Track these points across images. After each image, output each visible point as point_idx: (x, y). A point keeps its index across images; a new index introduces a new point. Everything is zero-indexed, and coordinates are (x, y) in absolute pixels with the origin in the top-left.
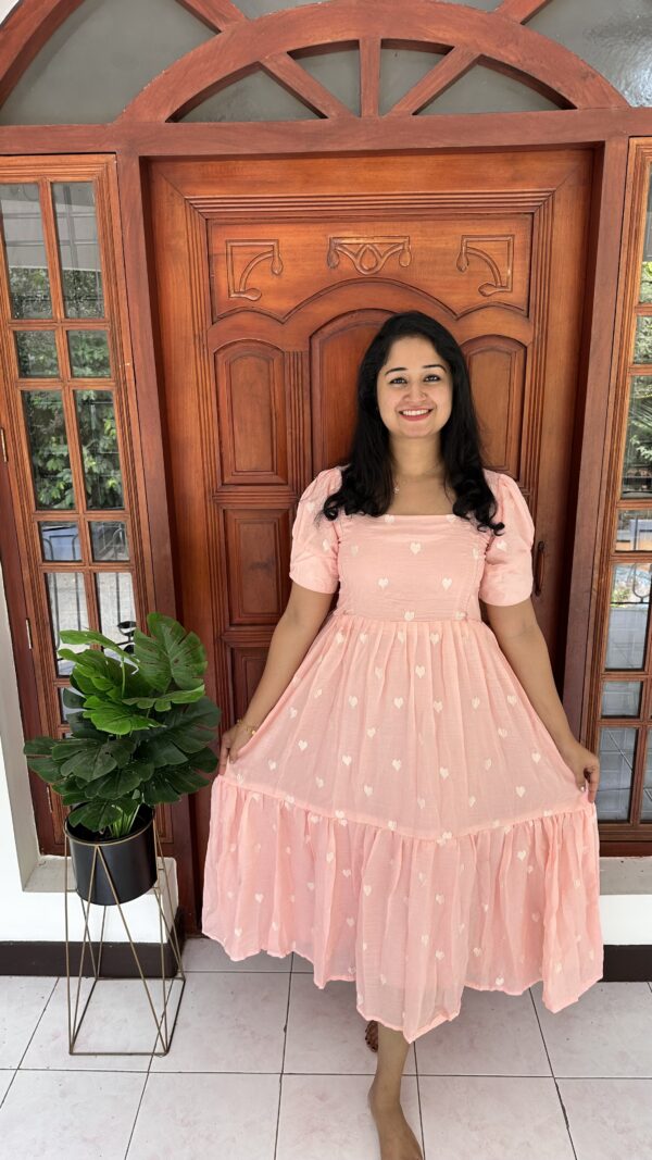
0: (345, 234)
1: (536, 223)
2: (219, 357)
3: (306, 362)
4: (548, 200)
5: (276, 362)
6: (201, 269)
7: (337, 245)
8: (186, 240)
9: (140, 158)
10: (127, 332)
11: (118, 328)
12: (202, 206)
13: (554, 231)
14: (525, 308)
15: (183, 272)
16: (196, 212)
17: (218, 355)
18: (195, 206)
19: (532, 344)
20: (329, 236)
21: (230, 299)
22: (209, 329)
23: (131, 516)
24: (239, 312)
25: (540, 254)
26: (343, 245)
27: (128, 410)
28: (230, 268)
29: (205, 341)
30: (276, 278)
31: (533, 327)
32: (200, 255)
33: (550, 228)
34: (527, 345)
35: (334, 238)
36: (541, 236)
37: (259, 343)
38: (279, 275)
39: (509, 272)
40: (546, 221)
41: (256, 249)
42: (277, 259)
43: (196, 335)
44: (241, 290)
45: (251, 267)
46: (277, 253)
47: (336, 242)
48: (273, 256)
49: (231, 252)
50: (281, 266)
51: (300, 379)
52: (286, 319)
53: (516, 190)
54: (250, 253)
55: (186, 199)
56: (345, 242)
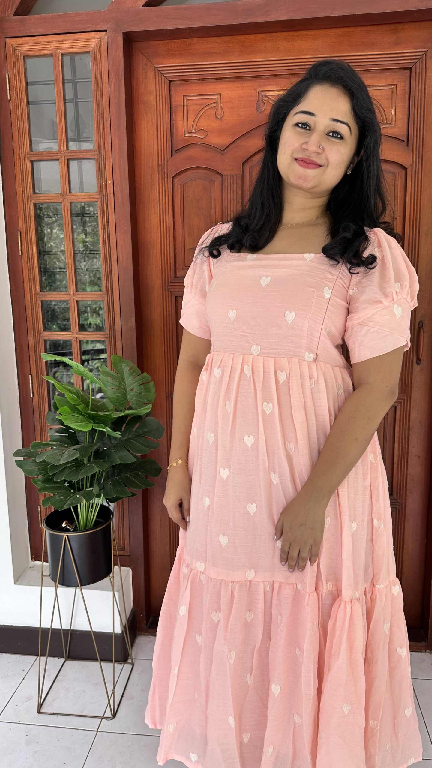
0: (270, 88)
1: (413, 75)
2: (176, 180)
3: (240, 182)
4: (422, 58)
5: (218, 182)
6: (164, 116)
7: (263, 96)
8: (155, 96)
9: (123, 32)
10: (110, 159)
11: (104, 155)
12: (166, 72)
13: (427, 80)
14: (405, 139)
15: (152, 119)
16: (163, 76)
17: (175, 180)
18: (162, 72)
19: (411, 166)
20: (258, 90)
21: (185, 137)
22: (169, 160)
23: (107, 296)
24: (192, 147)
25: (417, 98)
26: (269, 96)
27: (108, 216)
28: (185, 116)
29: (166, 168)
30: (218, 121)
31: (412, 153)
32: (164, 106)
33: (424, 79)
34: (407, 167)
35: (262, 91)
36: (417, 84)
37: (204, 169)
38: (221, 119)
39: (393, 112)
40: (421, 73)
41: (203, 102)
42: (219, 107)
43: (160, 164)
44: (193, 131)
45: (201, 114)
46: (219, 104)
47: (263, 94)
48: (217, 106)
49: (187, 104)
50: (223, 113)
51: (235, 195)
52: (225, 151)
53: (398, 52)
54: (200, 104)
55: (156, 67)
56: (270, 94)
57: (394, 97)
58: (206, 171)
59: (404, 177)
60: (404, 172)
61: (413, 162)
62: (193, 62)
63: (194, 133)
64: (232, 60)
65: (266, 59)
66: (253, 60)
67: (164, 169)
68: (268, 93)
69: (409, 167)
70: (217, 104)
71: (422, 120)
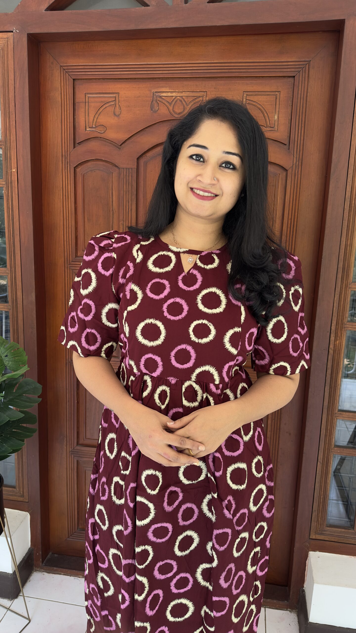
0: (163, 90)
1: (296, 83)
3: (135, 175)
4: (305, 67)
5: (115, 174)
6: (68, 111)
7: (158, 97)
8: (60, 93)
9: (28, 34)
10: (14, 149)
11: (9, 146)
12: (71, 71)
13: (309, 89)
14: (286, 142)
15: (57, 114)
16: (67, 74)
17: (77, 169)
18: (66, 70)
19: (291, 168)
20: (153, 91)
21: (86, 132)
22: (71, 152)
23: (11, 272)
24: (91, 141)
25: (299, 105)
26: (162, 97)
27: (12, 200)
28: (87, 112)
29: (69, 159)
30: (116, 118)
31: (293, 156)
32: (68, 102)
33: (306, 87)
34: (287, 169)
35: (156, 92)
36: (300, 92)
37: (104, 161)
38: (118, 116)
39: (276, 117)
40: (303, 81)
41: (103, 99)
42: (117, 106)
43: (63, 155)
44: (94, 126)
45: (101, 111)
46: (117, 102)
47: (157, 95)
48: (115, 104)
49: (88, 101)
50: (120, 110)
51: (130, 187)
52: (123, 145)
53: (283, 60)
54: (100, 101)
55: (61, 66)
56: (163, 95)
57: (278, 103)
58: (104, 163)
59: (284, 179)
60: (285, 174)
61: (293, 165)
62: (95, 63)
63: (94, 128)
64: (130, 62)
65: (161, 63)
66: (149, 63)
67: (67, 159)
68: (162, 94)
69: (290, 168)
70: (115, 102)
71: (303, 125)
